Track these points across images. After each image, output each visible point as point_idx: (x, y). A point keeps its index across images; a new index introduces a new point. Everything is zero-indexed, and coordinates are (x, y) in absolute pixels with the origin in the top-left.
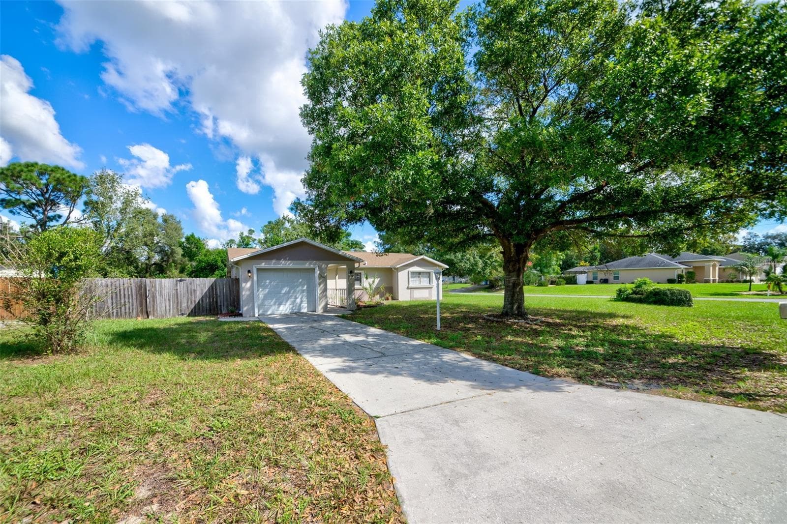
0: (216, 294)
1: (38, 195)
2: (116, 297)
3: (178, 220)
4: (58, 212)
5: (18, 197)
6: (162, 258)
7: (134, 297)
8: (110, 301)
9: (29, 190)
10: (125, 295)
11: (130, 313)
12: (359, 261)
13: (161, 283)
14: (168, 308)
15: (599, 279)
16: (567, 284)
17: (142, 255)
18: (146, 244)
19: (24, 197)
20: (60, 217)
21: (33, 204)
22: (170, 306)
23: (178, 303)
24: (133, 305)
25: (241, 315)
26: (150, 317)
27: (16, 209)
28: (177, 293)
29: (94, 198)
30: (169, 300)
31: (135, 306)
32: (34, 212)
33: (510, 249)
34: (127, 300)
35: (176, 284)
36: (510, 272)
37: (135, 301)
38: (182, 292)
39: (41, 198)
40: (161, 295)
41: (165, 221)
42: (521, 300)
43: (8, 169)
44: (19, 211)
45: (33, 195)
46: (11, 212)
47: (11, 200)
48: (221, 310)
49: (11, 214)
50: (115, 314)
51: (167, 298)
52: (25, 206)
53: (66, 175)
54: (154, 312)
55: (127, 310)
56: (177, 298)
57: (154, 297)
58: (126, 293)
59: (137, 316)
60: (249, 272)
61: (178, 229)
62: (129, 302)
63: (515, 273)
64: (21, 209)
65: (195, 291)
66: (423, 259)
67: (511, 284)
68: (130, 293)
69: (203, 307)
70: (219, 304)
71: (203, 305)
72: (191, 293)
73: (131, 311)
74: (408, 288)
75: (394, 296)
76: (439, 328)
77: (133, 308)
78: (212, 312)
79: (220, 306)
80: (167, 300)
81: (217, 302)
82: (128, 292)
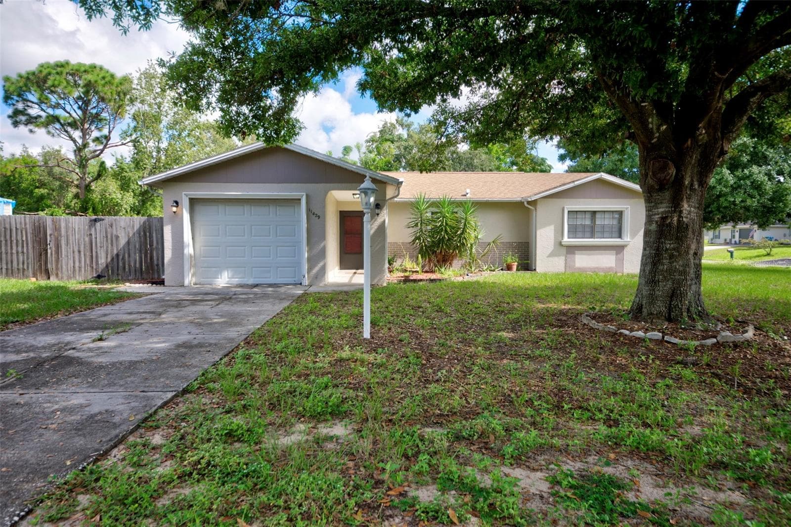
7: (30, 245)
10: (17, 240)
11: (24, 269)
13: (67, 222)
14: (77, 265)
22: (80, 262)
23: (92, 256)
24: (28, 259)
26: (51, 278)
28: (91, 241)
30: (79, 252)
31: (31, 260)
34: (20, 249)
35: (90, 226)
37: (31, 251)
38: (99, 240)
40: (67, 243)
50: (4, 270)
51: (76, 250)
54: (57, 269)
55: (21, 266)
56: (92, 249)
57: (58, 247)
58: (19, 238)
59: (34, 274)
60: (174, 204)
62: (23, 252)
65: (117, 237)
66: (600, 181)
68: (24, 238)
69: (130, 266)
70: (155, 262)
71: (129, 262)
72: (112, 241)
73: (25, 267)
74: (560, 244)
75: (527, 265)
76: (367, 334)
77: (28, 263)
78: (145, 276)
79: (158, 265)
80: (76, 253)
81: (152, 258)
82: (22, 237)
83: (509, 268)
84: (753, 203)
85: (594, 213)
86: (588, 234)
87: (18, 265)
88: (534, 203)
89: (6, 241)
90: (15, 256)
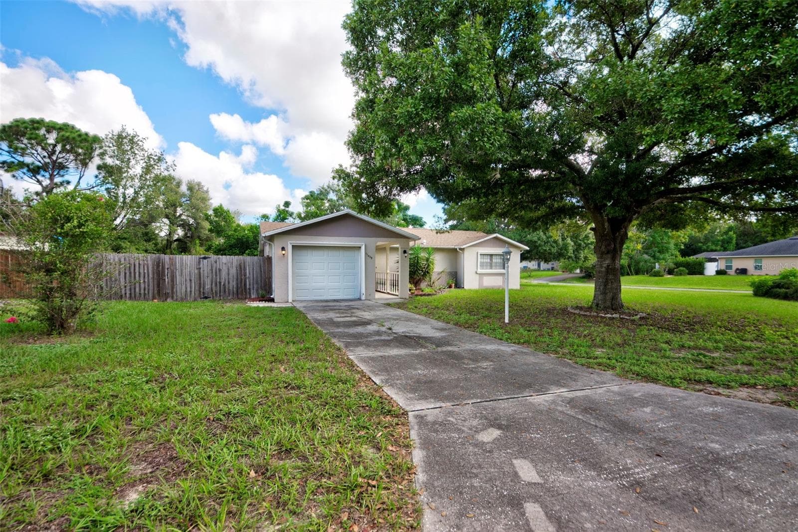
0: (245, 275)
1: (45, 157)
2: (130, 276)
3: (205, 189)
4: (67, 178)
5: (21, 159)
6: (186, 234)
7: (151, 276)
8: (122, 280)
9: (34, 152)
10: (139, 273)
11: (145, 294)
12: (415, 238)
13: (182, 260)
14: (189, 289)
15: (734, 268)
16: (689, 274)
17: (162, 228)
18: (167, 217)
19: (28, 160)
20: (68, 183)
21: (39, 168)
22: (191, 287)
23: (200, 284)
24: (149, 286)
25: (272, 300)
26: (168, 300)
27: (19, 173)
28: (200, 273)
29: (109, 161)
30: (191, 280)
31: (151, 288)
32: (39, 177)
33: (603, 225)
34: (142, 279)
35: (199, 262)
36: (602, 253)
37: (151, 281)
38: (206, 272)
39: (47, 160)
40: (181, 274)
41: (190, 188)
42: (616, 289)
43: (10, 127)
44: (22, 175)
45: (39, 157)
46: (14, 176)
47: (13, 162)
48: (250, 294)
49: (13, 179)
50: (128, 295)
51: (188, 279)
52: (29, 170)
53: (76, 134)
54: (173, 294)
56: (200, 278)
57: (173, 277)
58: (142, 271)
59: (154, 298)
60: (283, 249)
61: (204, 200)
62: (144, 282)
63: (609, 256)
64: (24, 173)
65: (220, 270)
66: (496, 238)
67: (603, 269)
68: (146, 271)
69: (229, 290)
70: (248, 287)
71: (229, 287)
72: (216, 273)
73: (146, 292)
74: (476, 273)
75: (458, 285)
76: (507, 321)
77: (149, 290)
78: (240, 296)
79: (249, 289)
80: (188, 281)
81: (245, 285)
82: (144, 270)
83: (450, 287)
84: (554, 250)
85: (491, 255)
86: (489, 267)
87: (140, 290)
88: (462, 250)
89: (130, 273)
90: (137, 285)
